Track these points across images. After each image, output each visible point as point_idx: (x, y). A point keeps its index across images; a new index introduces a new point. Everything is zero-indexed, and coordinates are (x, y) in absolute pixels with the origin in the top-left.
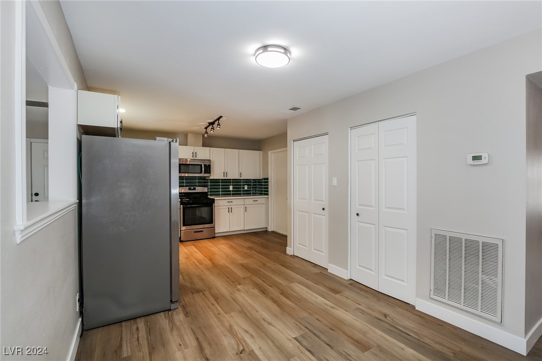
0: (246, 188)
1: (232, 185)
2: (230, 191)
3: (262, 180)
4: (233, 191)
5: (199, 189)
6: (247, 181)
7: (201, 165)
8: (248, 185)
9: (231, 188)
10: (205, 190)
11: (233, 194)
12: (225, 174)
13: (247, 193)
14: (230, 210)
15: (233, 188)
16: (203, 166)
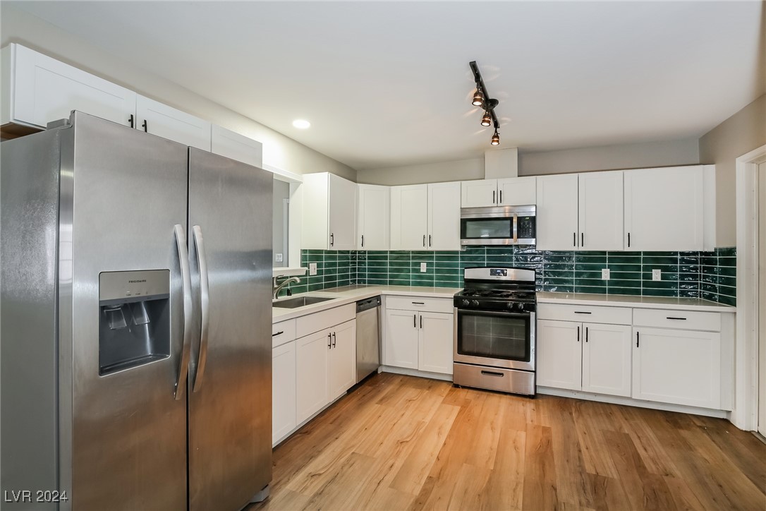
0: (657, 275)
1: (609, 267)
2: (603, 283)
3: (714, 254)
4: (610, 283)
5: (511, 274)
6: (662, 259)
7: (511, 219)
8: (663, 269)
9: (606, 275)
10: (529, 276)
11: (611, 291)
12: (579, 237)
13: (662, 291)
14: (583, 335)
15: (612, 275)
16: (515, 220)
